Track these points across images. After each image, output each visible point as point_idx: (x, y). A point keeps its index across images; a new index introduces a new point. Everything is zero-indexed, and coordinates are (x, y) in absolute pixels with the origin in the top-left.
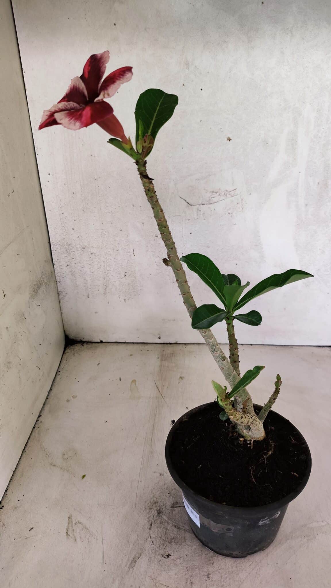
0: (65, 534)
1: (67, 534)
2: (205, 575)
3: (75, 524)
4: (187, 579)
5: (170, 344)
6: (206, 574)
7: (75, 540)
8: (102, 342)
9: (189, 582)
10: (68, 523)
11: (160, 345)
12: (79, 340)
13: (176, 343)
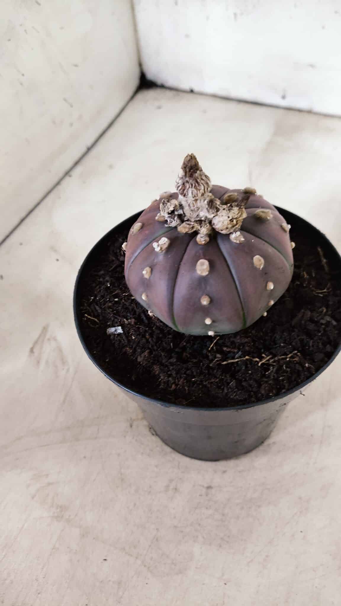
0: (28, 349)
1: (32, 351)
2: (203, 486)
3: (49, 339)
4: (171, 481)
5: (300, 111)
6: (206, 485)
7: (38, 362)
8: (192, 91)
9: (172, 486)
10: (40, 336)
11: (281, 111)
12: (159, 82)
13: (310, 112)
